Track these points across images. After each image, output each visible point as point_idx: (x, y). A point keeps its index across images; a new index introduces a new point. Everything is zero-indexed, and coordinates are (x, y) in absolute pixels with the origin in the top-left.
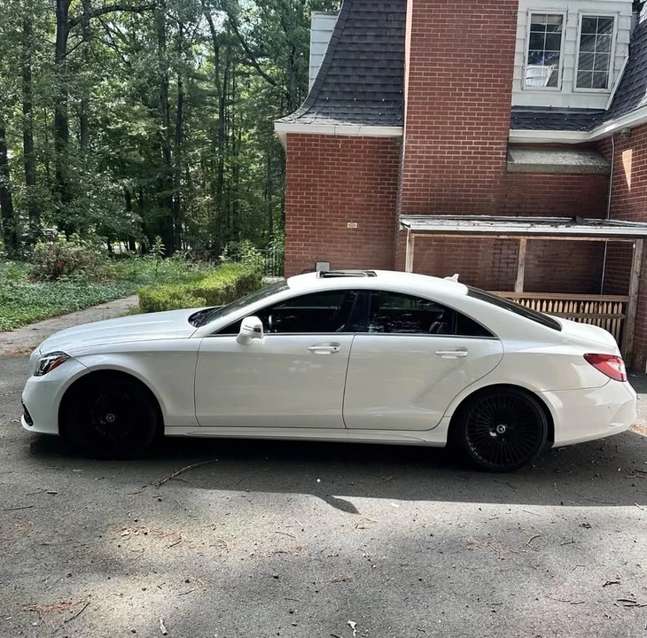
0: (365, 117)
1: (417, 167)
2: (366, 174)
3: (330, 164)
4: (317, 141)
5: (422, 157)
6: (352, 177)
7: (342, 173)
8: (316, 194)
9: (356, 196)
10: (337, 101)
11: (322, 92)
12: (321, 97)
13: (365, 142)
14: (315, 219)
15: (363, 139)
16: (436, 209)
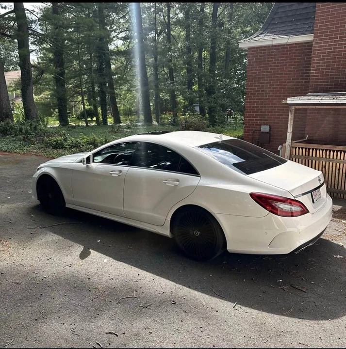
0: (298, 30)
1: (321, 60)
2: (296, 68)
3: (273, 63)
4: (265, 50)
5: (325, 53)
6: (287, 70)
7: (280, 69)
8: (264, 83)
9: (288, 82)
10: (282, 23)
11: (273, 19)
12: (273, 22)
13: (296, 47)
14: (263, 99)
15: (294, 46)
16: (334, 88)
